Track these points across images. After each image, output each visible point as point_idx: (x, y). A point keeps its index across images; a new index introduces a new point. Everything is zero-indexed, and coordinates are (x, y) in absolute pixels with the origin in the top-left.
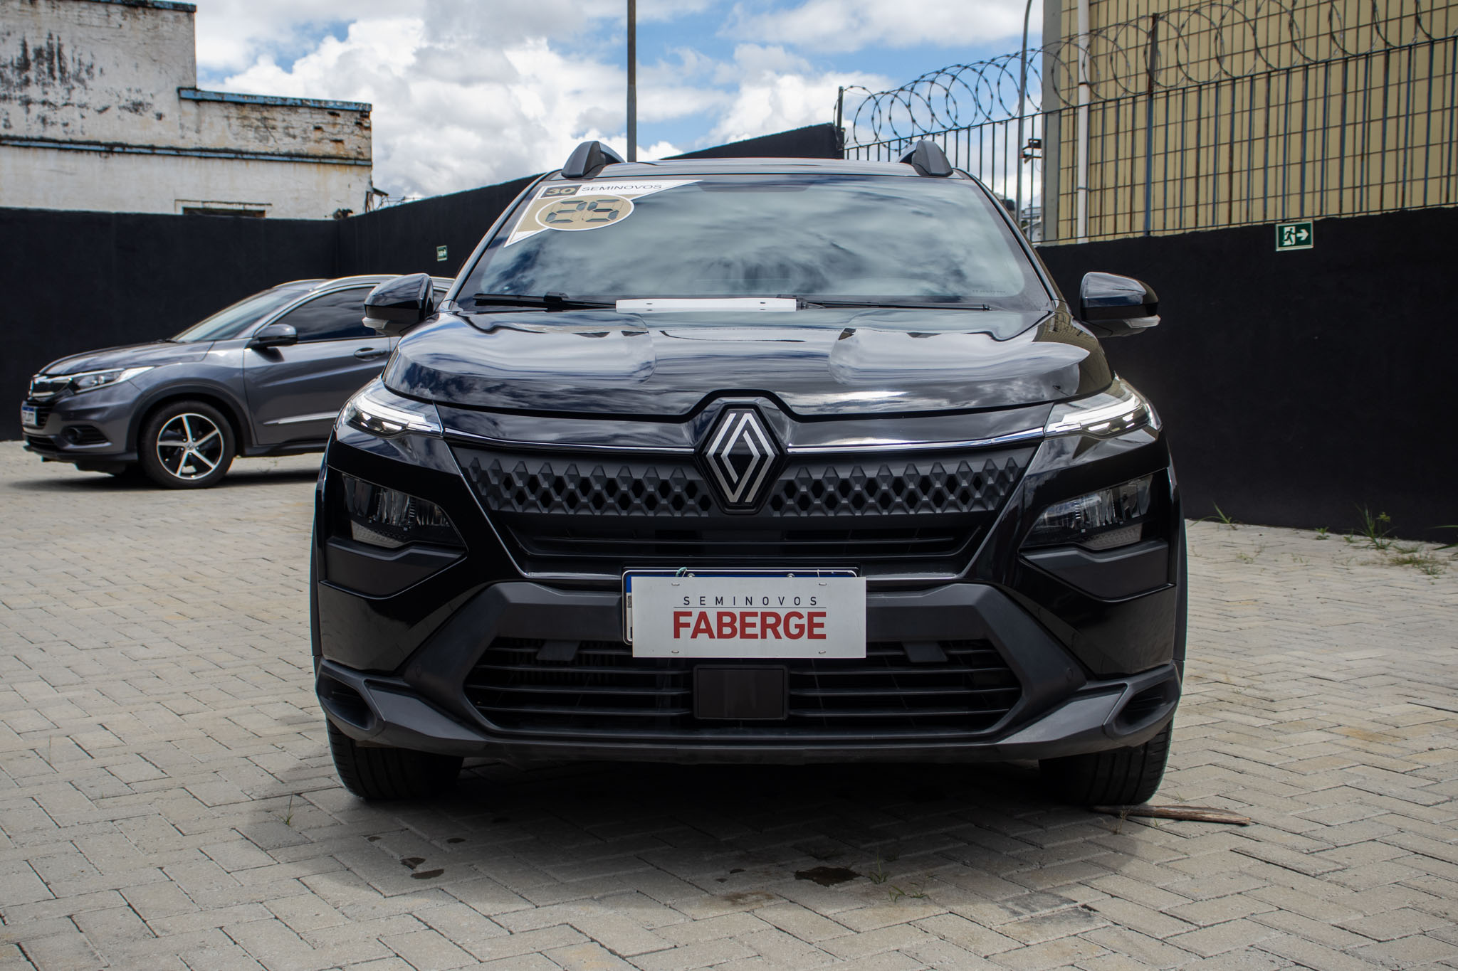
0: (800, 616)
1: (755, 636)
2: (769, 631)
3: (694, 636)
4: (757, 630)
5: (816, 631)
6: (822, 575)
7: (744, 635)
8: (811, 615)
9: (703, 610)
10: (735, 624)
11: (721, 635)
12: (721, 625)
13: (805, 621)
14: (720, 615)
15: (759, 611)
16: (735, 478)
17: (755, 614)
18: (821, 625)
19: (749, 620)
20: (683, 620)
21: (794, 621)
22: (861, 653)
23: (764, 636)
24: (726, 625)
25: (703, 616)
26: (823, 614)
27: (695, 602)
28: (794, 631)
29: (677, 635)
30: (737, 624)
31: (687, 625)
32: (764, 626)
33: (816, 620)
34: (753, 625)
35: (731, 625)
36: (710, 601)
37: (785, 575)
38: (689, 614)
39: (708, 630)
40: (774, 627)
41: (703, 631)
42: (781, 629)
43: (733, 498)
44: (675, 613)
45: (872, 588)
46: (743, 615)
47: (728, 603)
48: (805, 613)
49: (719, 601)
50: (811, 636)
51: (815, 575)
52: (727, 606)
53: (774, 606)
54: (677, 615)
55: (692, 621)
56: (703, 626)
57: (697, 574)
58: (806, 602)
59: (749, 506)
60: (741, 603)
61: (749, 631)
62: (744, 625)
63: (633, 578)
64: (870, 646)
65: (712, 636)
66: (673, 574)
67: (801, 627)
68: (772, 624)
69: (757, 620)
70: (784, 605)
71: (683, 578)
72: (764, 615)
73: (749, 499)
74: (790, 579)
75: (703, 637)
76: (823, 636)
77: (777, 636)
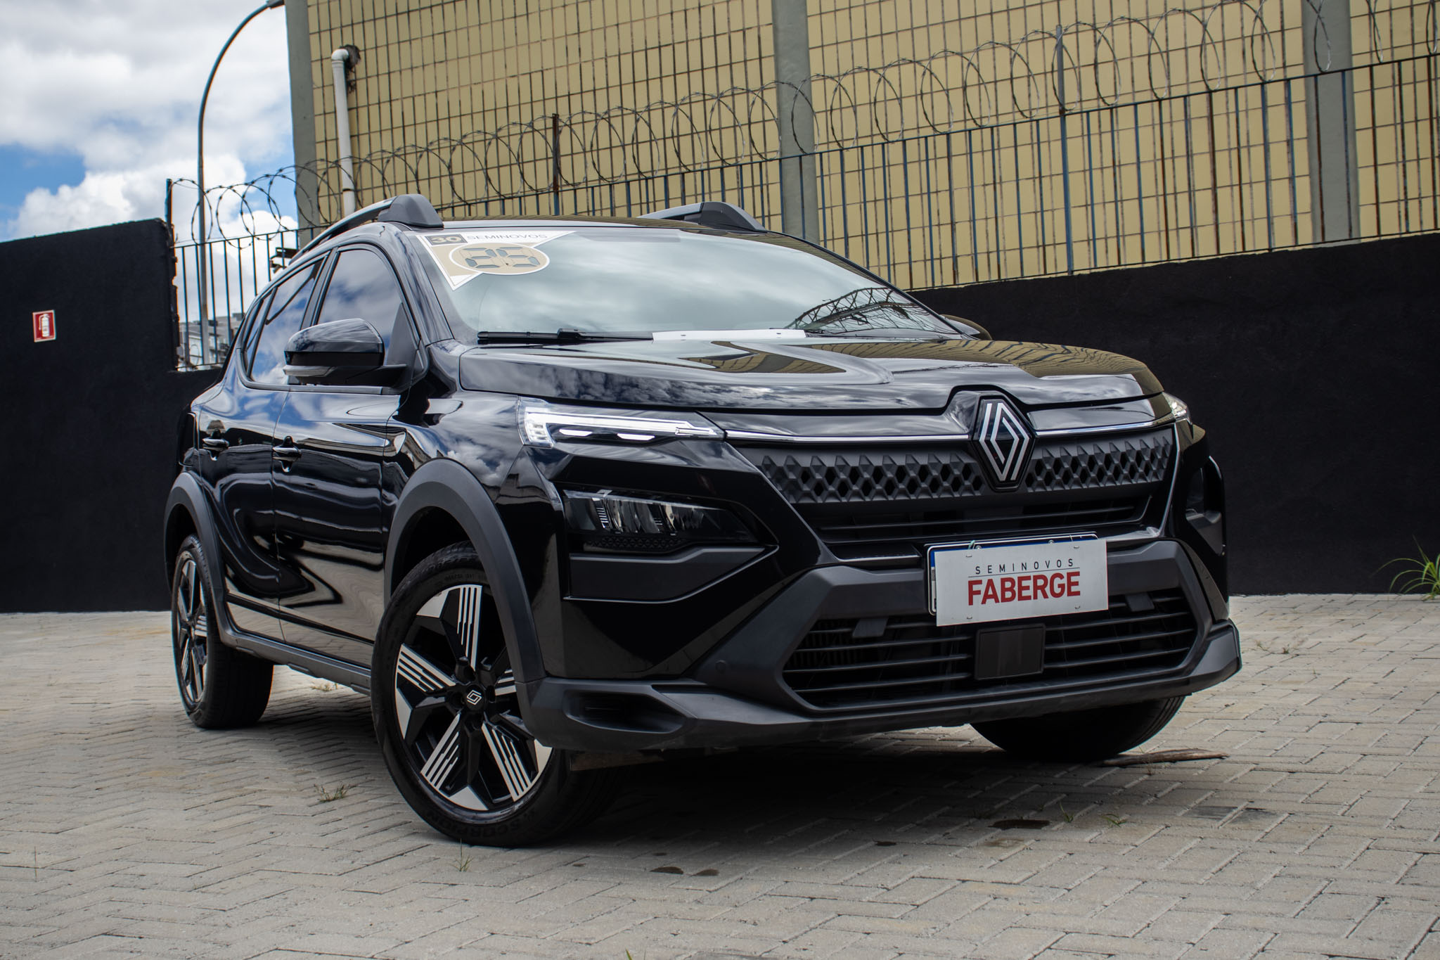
0: (1061, 577)
1: (1028, 598)
2: (1039, 592)
3: (984, 602)
4: (1030, 593)
5: (1074, 589)
6: (1075, 539)
7: (1021, 598)
8: (1070, 575)
9: (990, 578)
10: (1013, 589)
11: (1004, 600)
12: (1004, 590)
13: (1065, 581)
14: (1003, 581)
15: (1032, 575)
16: (1002, 459)
17: (1028, 578)
18: (1076, 584)
19: (1024, 583)
20: (975, 588)
21: (1057, 581)
22: (1105, 607)
23: (1035, 597)
24: (1008, 590)
25: (990, 583)
26: (1077, 574)
27: (984, 571)
28: (1057, 590)
29: (971, 603)
30: (1016, 588)
31: (978, 592)
32: (1036, 588)
33: (1073, 579)
34: (1027, 588)
35: (1011, 589)
36: (995, 570)
37: (1047, 541)
38: (980, 582)
39: (994, 596)
40: (1042, 588)
41: (990, 597)
42: (1047, 589)
43: (1002, 477)
44: (969, 582)
45: (1112, 548)
46: (1021, 579)
47: (1008, 569)
48: (1064, 573)
49: (1002, 568)
50: (1070, 594)
51: (1068, 540)
52: (1008, 573)
53: (1043, 570)
54: (971, 584)
55: (982, 588)
56: (990, 592)
57: (983, 546)
58: (1065, 564)
59: (1014, 483)
60: (1018, 569)
61: (1025, 593)
62: (1021, 588)
63: (936, 553)
64: (1112, 599)
65: (997, 601)
66: (966, 547)
67: (1061, 586)
68: (1042, 585)
69: (1030, 583)
70: (1050, 568)
71: (973, 550)
72: (1036, 578)
73: (1014, 477)
74: (1051, 544)
75: (991, 601)
76: (1078, 593)
77: (1045, 596)
